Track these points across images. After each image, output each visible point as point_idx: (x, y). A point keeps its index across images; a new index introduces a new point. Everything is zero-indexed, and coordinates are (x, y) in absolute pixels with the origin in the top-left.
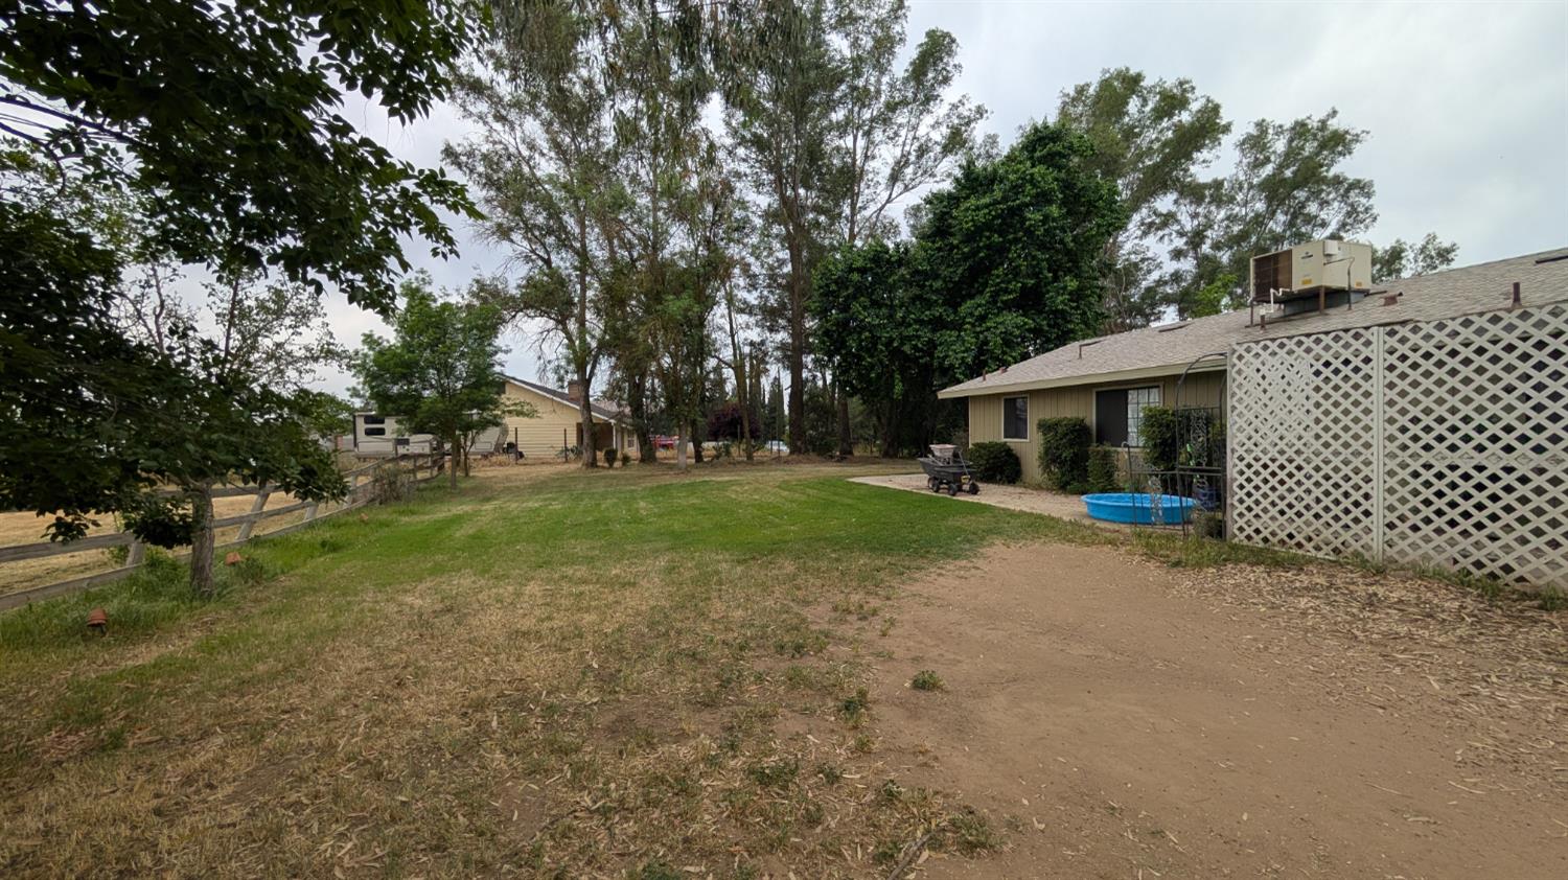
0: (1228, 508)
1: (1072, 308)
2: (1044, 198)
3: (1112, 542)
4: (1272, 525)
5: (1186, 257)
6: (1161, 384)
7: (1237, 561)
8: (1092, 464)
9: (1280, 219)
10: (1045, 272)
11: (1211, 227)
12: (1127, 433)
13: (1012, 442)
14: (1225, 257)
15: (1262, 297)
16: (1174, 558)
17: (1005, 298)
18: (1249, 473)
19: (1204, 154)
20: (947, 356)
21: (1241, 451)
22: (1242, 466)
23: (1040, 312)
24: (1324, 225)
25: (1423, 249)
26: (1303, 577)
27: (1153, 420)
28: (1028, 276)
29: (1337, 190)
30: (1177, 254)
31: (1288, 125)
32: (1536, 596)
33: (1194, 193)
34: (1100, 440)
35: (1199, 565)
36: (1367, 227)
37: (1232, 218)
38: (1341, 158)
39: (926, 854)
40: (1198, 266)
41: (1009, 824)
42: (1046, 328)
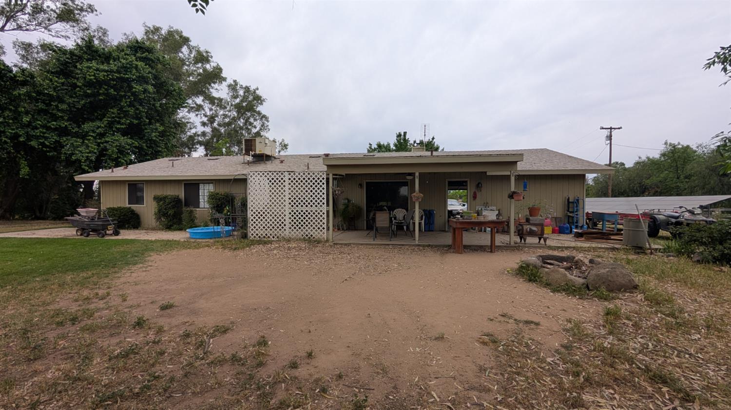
0: (248, 228)
1: (160, 140)
2: (142, 80)
3: (207, 246)
4: (261, 232)
5: (207, 126)
6: (214, 182)
7: (254, 245)
8: (185, 216)
9: (241, 122)
10: (145, 118)
11: (217, 116)
12: (199, 202)
13: (134, 207)
14: (222, 130)
15: (247, 153)
16: (234, 246)
17: (118, 126)
18: (254, 215)
19: (216, 86)
20: (73, 154)
21: (252, 208)
22: (252, 213)
23: (141, 139)
24: (255, 127)
25: (281, 143)
26: (273, 245)
27: (212, 197)
28: (133, 118)
29: (259, 116)
30: (204, 124)
31: (244, 86)
32: (316, 241)
33: (212, 100)
34: (187, 205)
35: (244, 248)
36: (267, 132)
37: (225, 116)
38: (260, 105)
39: (211, 340)
40: (212, 131)
41: (231, 323)
42: (145, 148)
